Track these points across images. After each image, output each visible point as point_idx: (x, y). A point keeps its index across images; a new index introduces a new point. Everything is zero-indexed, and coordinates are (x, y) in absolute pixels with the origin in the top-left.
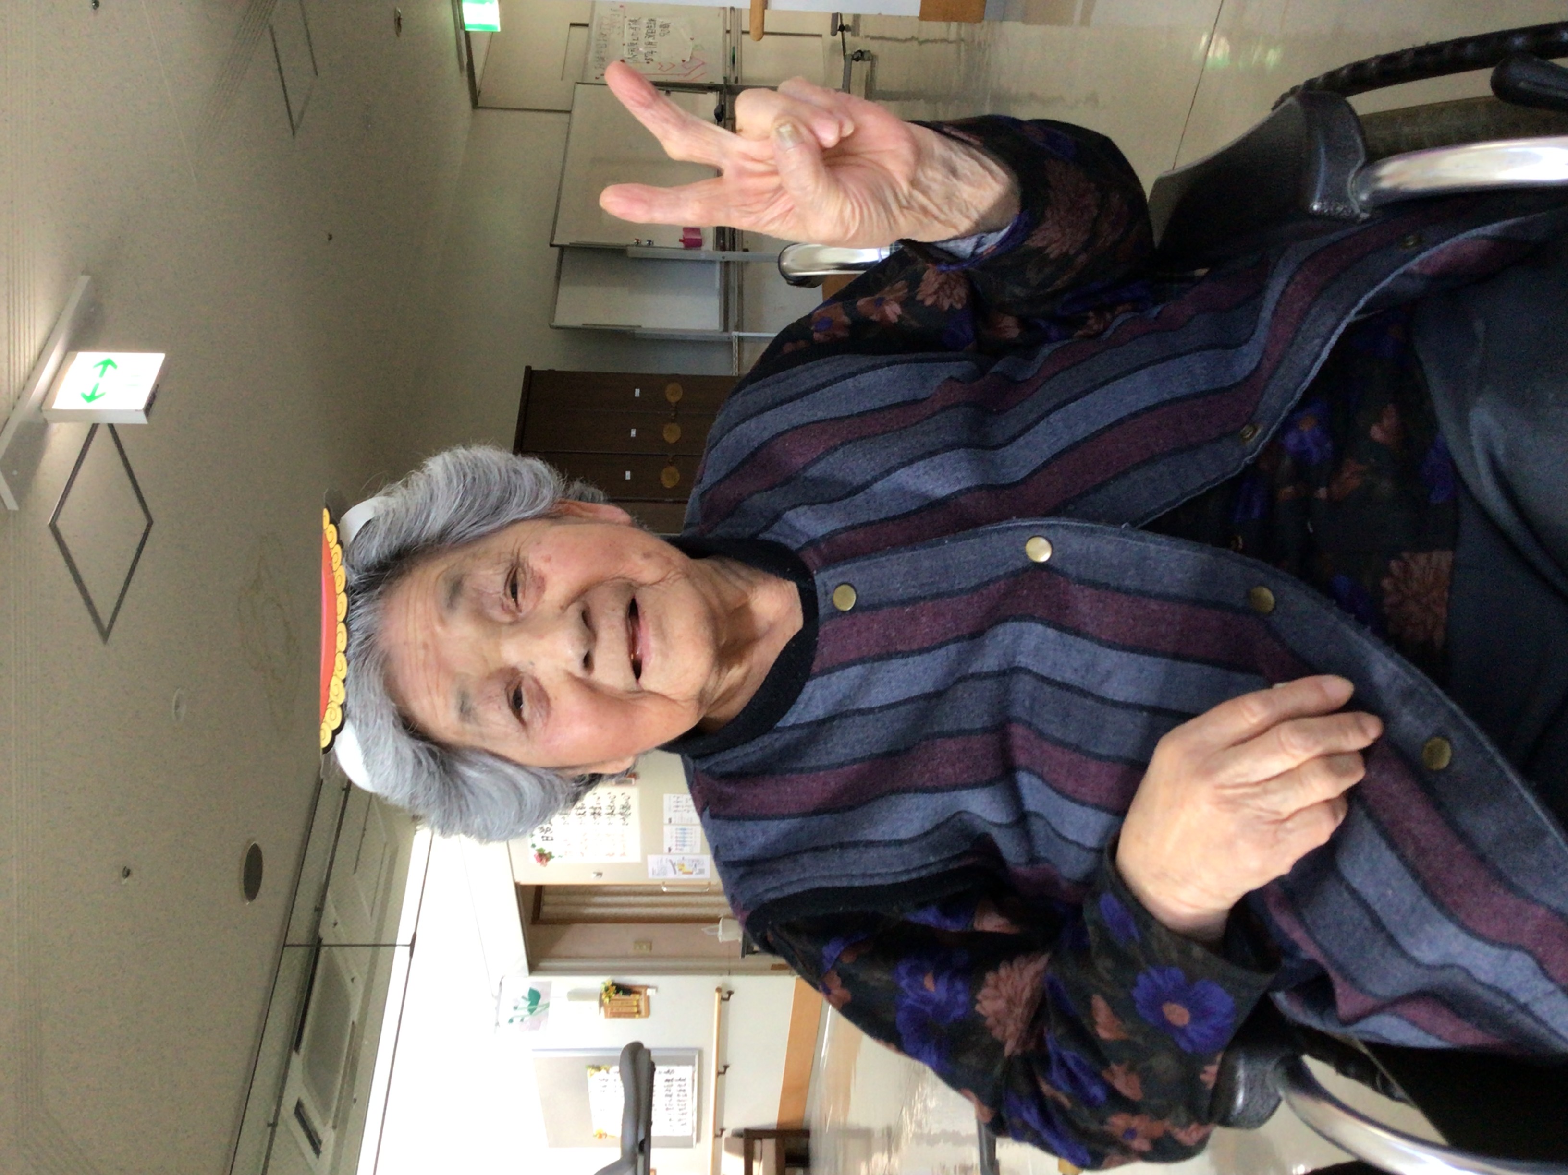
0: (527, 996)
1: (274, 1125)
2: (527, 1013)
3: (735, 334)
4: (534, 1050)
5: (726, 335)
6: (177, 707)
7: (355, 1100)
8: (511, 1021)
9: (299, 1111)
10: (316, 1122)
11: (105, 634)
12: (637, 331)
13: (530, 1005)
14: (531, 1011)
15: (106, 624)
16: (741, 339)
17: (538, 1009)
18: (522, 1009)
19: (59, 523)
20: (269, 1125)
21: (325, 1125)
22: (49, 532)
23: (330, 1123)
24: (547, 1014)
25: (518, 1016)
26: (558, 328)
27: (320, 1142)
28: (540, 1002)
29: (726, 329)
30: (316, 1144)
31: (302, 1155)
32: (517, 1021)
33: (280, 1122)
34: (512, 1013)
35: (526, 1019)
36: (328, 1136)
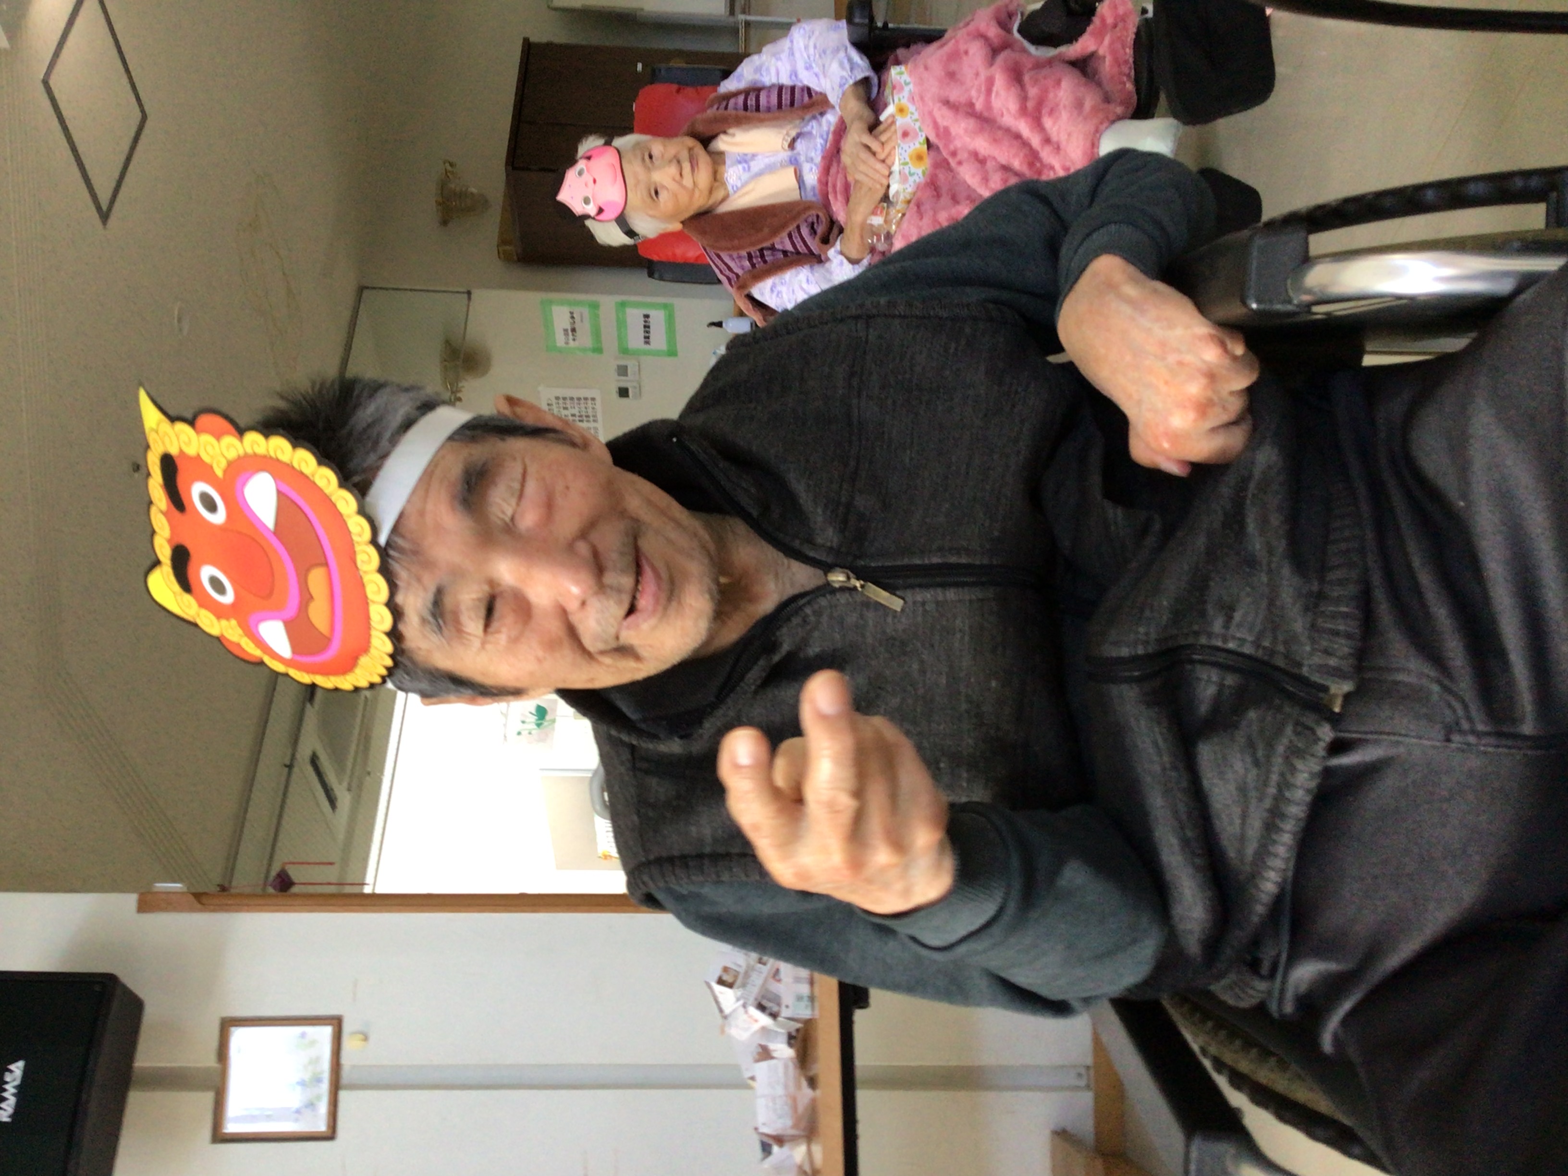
0: (534, 712)
1: (290, 767)
2: (535, 727)
3: (742, 17)
4: (541, 769)
5: (731, 19)
6: (180, 320)
7: (369, 773)
8: (519, 733)
9: (314, 761)
10: (331, 778)
11: (105, 216)
12: (638, 13)
13: (537, 720)
14: (539, 725)
15: (105, 208)
16: (748, 24)
17: (546, 724)
18: (530, 723)
19: (52, 83)
20: (286, 766)
21: (340, 784)
22: (41, 88)
23: (345, 784)
24: (553, 729)
25: (526, 729)
26: (556, 9)
27: (336, 799)
28: (548, 718)
29: (732, 12)
30: (332, 801)
31: (318, 805)
32: (525, 733)
33: (296, 764)
34: (521, 727)
35: (533, 732)
36: (344, 799)
